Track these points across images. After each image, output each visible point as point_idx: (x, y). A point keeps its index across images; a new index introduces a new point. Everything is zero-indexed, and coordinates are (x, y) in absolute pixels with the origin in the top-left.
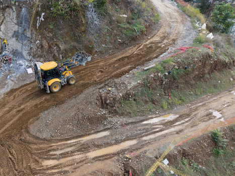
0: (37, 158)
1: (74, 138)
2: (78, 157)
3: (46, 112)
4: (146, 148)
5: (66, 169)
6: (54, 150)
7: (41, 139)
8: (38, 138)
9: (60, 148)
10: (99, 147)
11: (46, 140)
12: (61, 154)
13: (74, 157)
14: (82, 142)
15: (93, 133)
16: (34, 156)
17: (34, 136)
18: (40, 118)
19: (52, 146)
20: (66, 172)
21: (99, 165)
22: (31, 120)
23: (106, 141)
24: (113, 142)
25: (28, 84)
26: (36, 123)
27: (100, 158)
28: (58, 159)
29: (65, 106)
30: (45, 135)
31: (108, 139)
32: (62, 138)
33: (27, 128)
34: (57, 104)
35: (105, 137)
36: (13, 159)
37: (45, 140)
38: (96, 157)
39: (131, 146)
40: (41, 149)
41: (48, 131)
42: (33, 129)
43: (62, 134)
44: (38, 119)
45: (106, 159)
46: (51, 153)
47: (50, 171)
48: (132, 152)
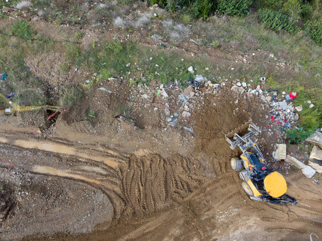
0: (120, 174)
1: (75, 180)
2: (84, 156)
3: (84, 231)
4: (15, 129)
5: (101, 149)
6: (101, 174)
7: (106, 194)
8: (109, 197)
9: (95, 174)
10: (58, 156)
11: (102, 190)
12: (97, 166)
13: (87, 157)
14: (69, 170)
15: (51, 175)
16: (121, 177)
17: (112, 202)
18: (94, 225)
19: (101, 180)
20: (103, 146)
21: (72, 136)
22: (105, 229)
23: (46, 159)
24: (39, 153)
26: (101, 221)
27: (67, 142)
28: (102, 163)
29: (58, 228)
30: (101, 197)
31: (42, 159)
32: (86, 185)
33: (114, 218)
34: (67, 235)
35: (43, 164)
36: (140, 183)
37: (104, 192)
38: (68, 145)
39: (26, 140)
40: (112, 182)
41: (95, 202)
42: (107, 215)
43: (84, 190)
44: (98, 225)
45: (61, 139)
46: (105, 173)
47: (115, 154)
48: (32, 133)
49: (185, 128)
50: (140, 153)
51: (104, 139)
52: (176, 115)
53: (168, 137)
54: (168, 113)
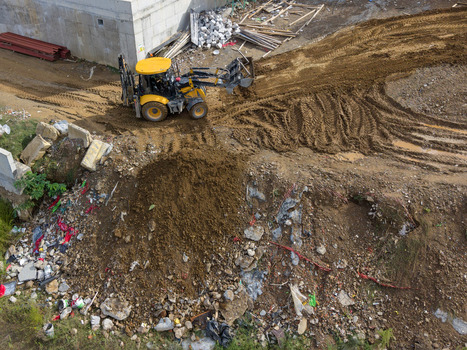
0: (386, 131)
3: (427, 70)
5: (435, 165)
6: (420, 131)
7: (403, 109)
8: (397, 105)
9: (434, 133)
11: (412, 113)
12: (433, 142)
13: (457, 155)
16: (381, 127)
17: (390, 100)
18: (413, 76)
19: (419, 125)
20: (432, 168)
22: (393, 75)
25: (406, 17)
26: (402, 81)
28: (424, 146)
30: (412, 105)
32: (444, 120)
33: (382, 84)
34: (455, 62)
36: (345, 118)
37: (409, 111)
40: (397, 122)
41: (421, 100)
42: (393, 89)
43: (447, 114)
44: (407, 77)
46: (414, 134)
47: (402, 157)
49: (262, 196)
50: (353, 156)
51: (433, 179)
52: (277, 232)
53: (300, 175)
54: (296, 234)
